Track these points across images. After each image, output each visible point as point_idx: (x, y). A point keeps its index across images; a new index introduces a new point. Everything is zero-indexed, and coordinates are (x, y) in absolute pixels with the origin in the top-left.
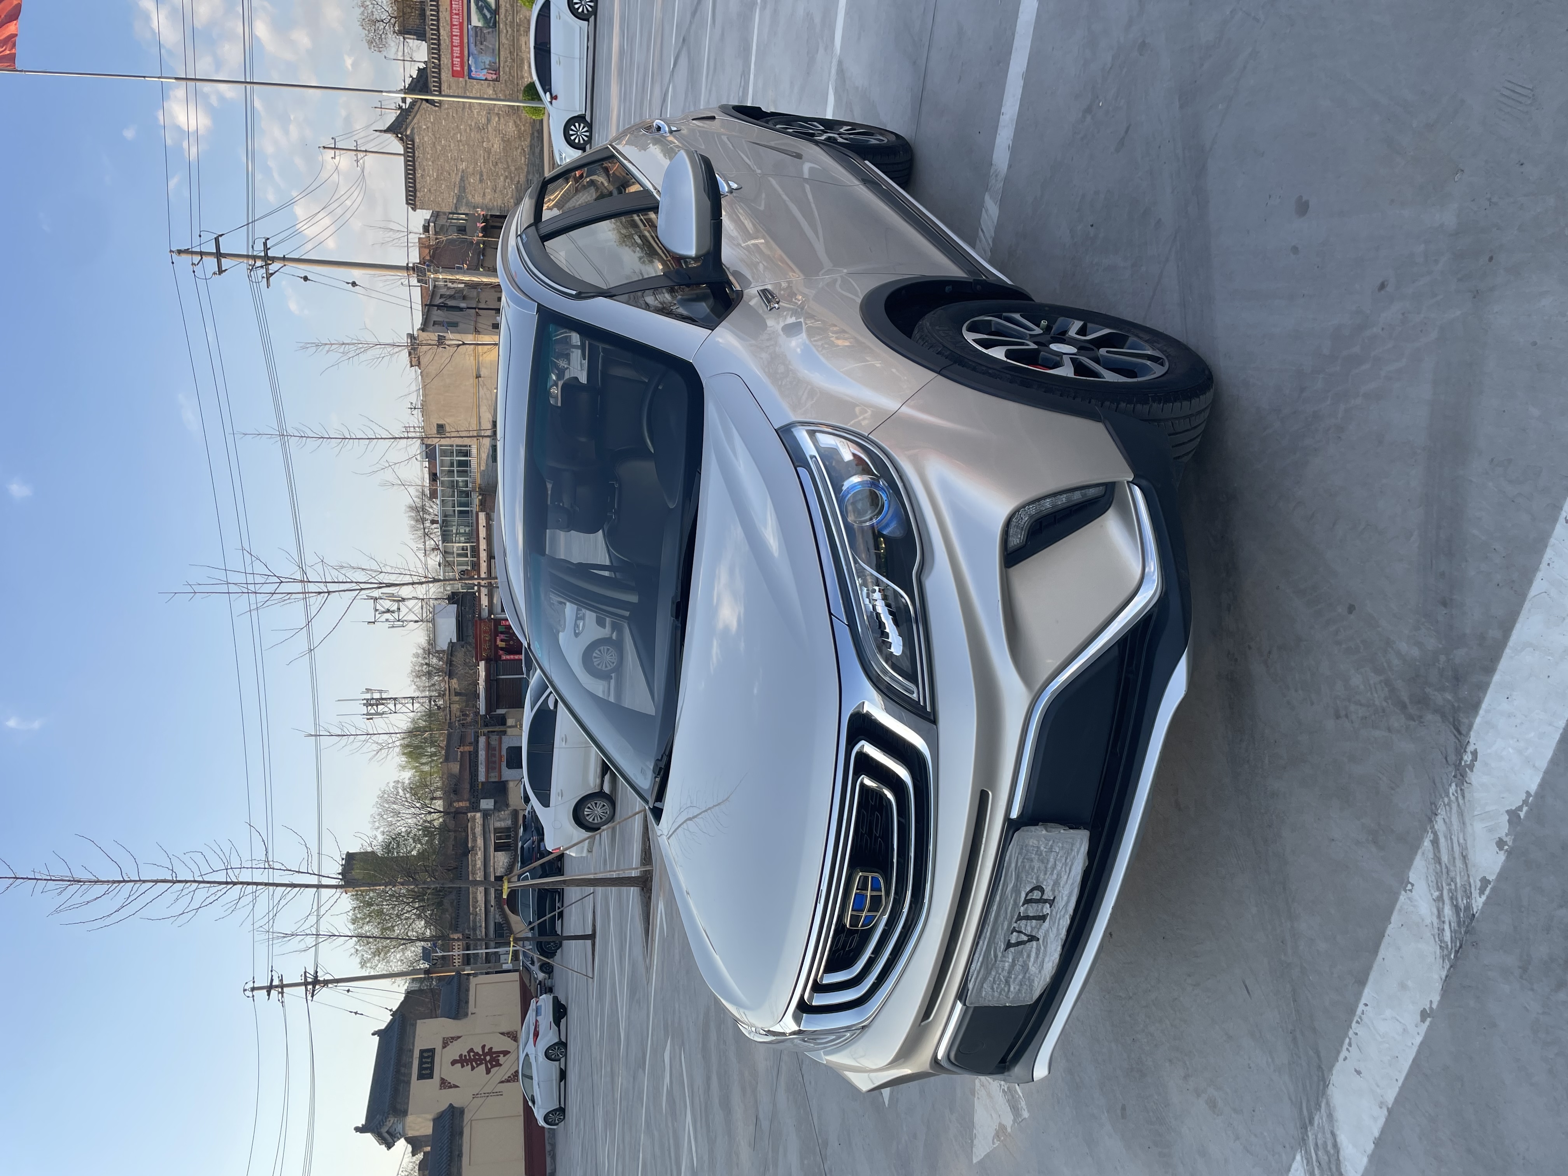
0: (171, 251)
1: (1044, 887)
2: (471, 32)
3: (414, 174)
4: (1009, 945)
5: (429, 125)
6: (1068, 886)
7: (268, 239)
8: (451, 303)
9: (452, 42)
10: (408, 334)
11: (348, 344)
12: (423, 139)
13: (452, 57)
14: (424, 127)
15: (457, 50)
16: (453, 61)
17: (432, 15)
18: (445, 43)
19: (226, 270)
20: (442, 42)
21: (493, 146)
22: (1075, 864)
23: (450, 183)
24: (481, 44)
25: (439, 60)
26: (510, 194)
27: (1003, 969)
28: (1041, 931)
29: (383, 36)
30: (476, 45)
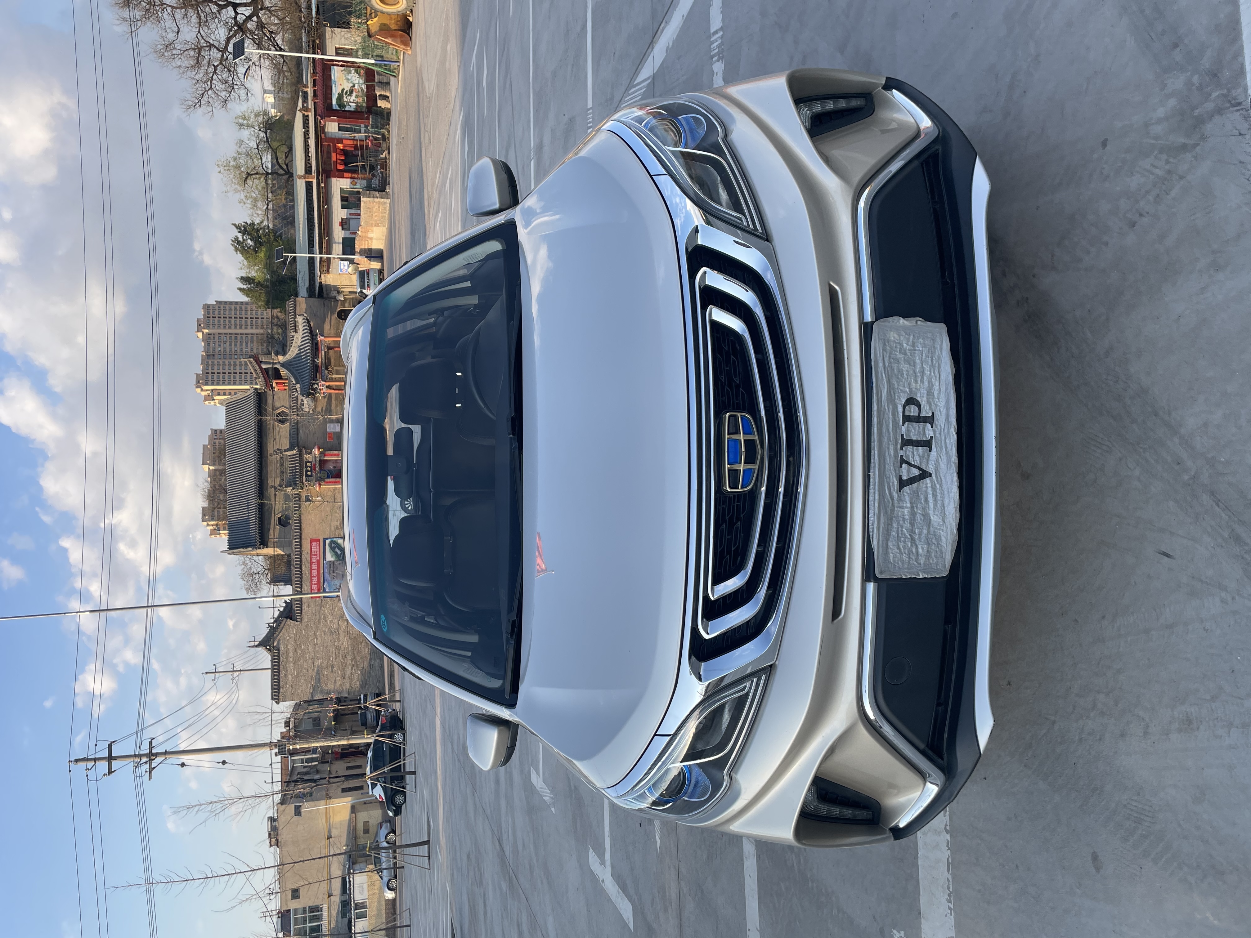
0: (70, 761)
1: (919, 399)
2: (326, 566)
3: (279, 676)
4: (903, 484)
5: (292, 635)
6: (942, 395)
7: (154, 739)
8: (306, 778)
9: (311, 574)
10: (269, 818)
11: (215, 802)
12: (287, 647)
13: (311, 584)
14: (288, 638)
15: (315, 580)
16: (311, 587)
17: (296, 558)
18: (305, 575)
19: (115, 771)
20: (303, 575)
21: (342, 644)
22: (943, 365)
23: (308, 677)
24: (334, 572)
25: (301, 588)
26: (356, 678)
27: (904, 520)
28: (930, 463)
29: (258, 583)
30: (329, 574)
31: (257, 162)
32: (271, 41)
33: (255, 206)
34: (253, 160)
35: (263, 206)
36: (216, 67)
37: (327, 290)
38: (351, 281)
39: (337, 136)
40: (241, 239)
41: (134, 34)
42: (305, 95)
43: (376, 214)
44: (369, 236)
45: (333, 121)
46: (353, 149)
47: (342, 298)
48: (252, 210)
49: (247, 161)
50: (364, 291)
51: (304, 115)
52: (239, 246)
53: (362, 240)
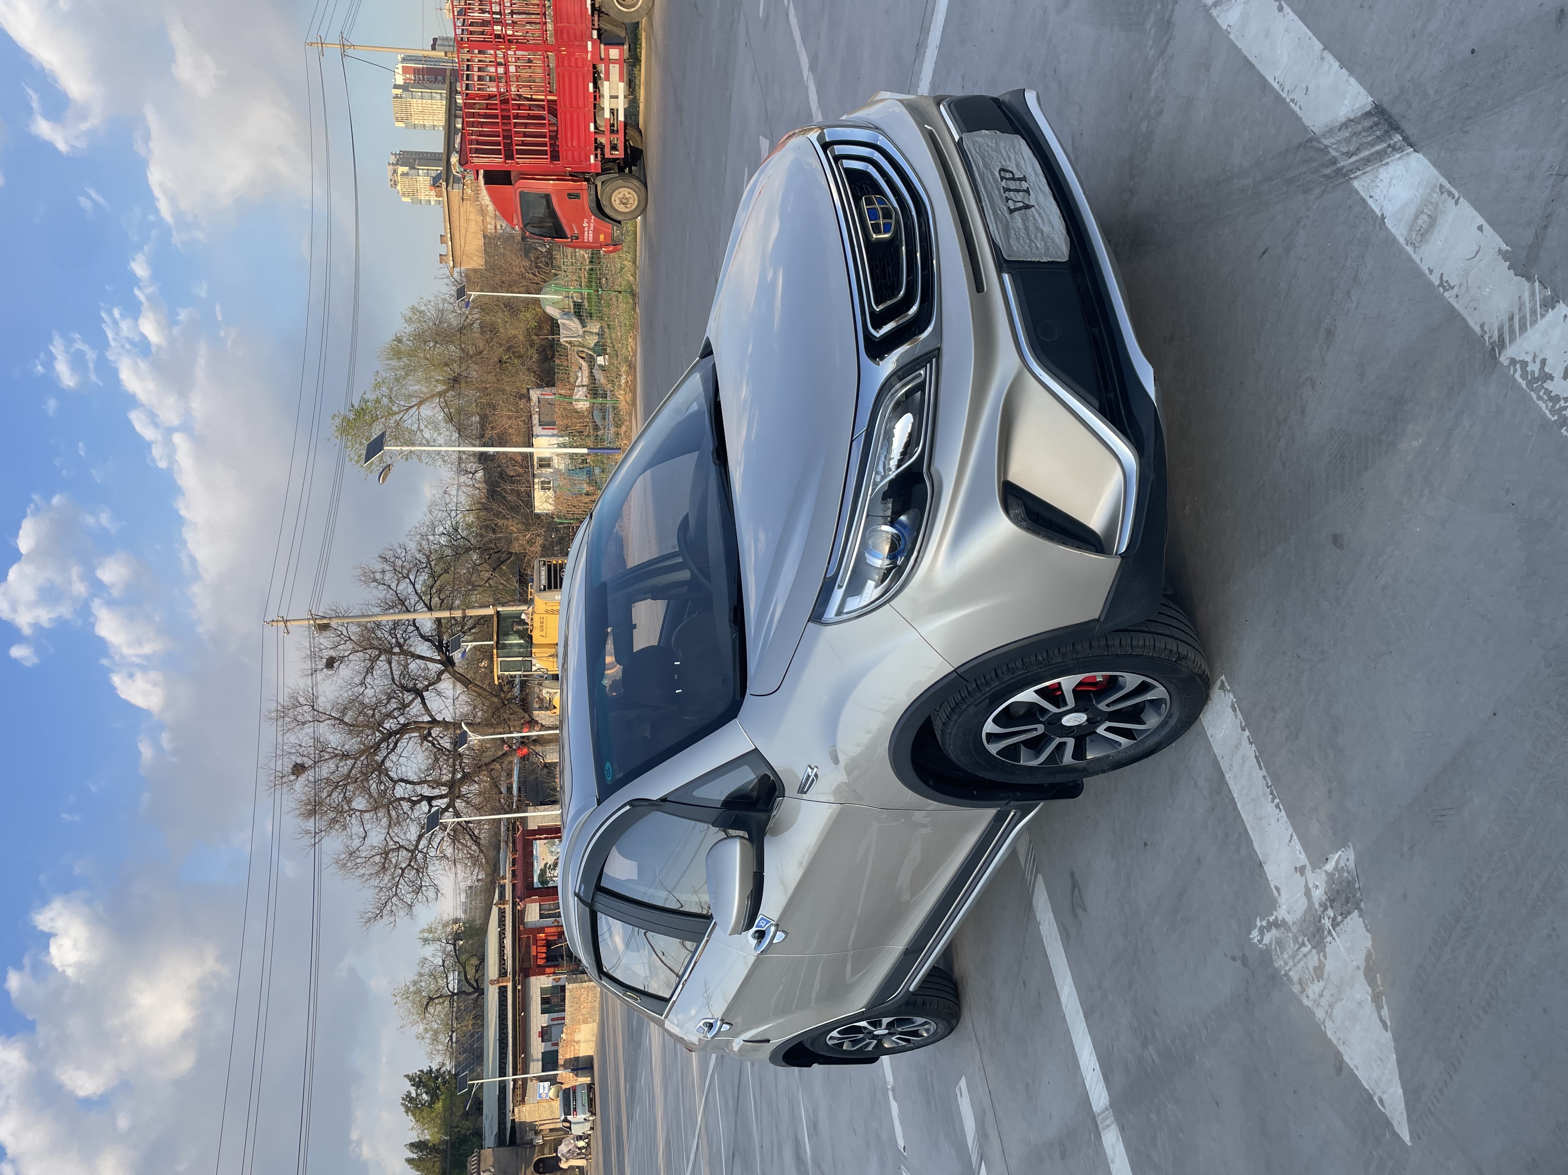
1: (1010, 169)
4: (1012, 210)
6: (1028, 165)
27: (1019, 229)
28: (1030, 200)
31: (442, 982)
32: (467, 831)
33: (435, 1040)
34: (436, 980)
35: (445, 1038)
36: (403, 870)
37: (521, 1132)
38: (552, 1112)
39: (538, 925)
40: (414, 1095)
41: (317, 845)
42: (503, 887)
43: (585, 1004)
44: (576, 1039)
45: (534, 901)
46: (556, 938)
47: (541, 1141)
48: (431, 1046)
49: (430, 983)
50: (569, 1117)
51: (500, 909)
52: (412, 1105)
53: (567, 1046)
